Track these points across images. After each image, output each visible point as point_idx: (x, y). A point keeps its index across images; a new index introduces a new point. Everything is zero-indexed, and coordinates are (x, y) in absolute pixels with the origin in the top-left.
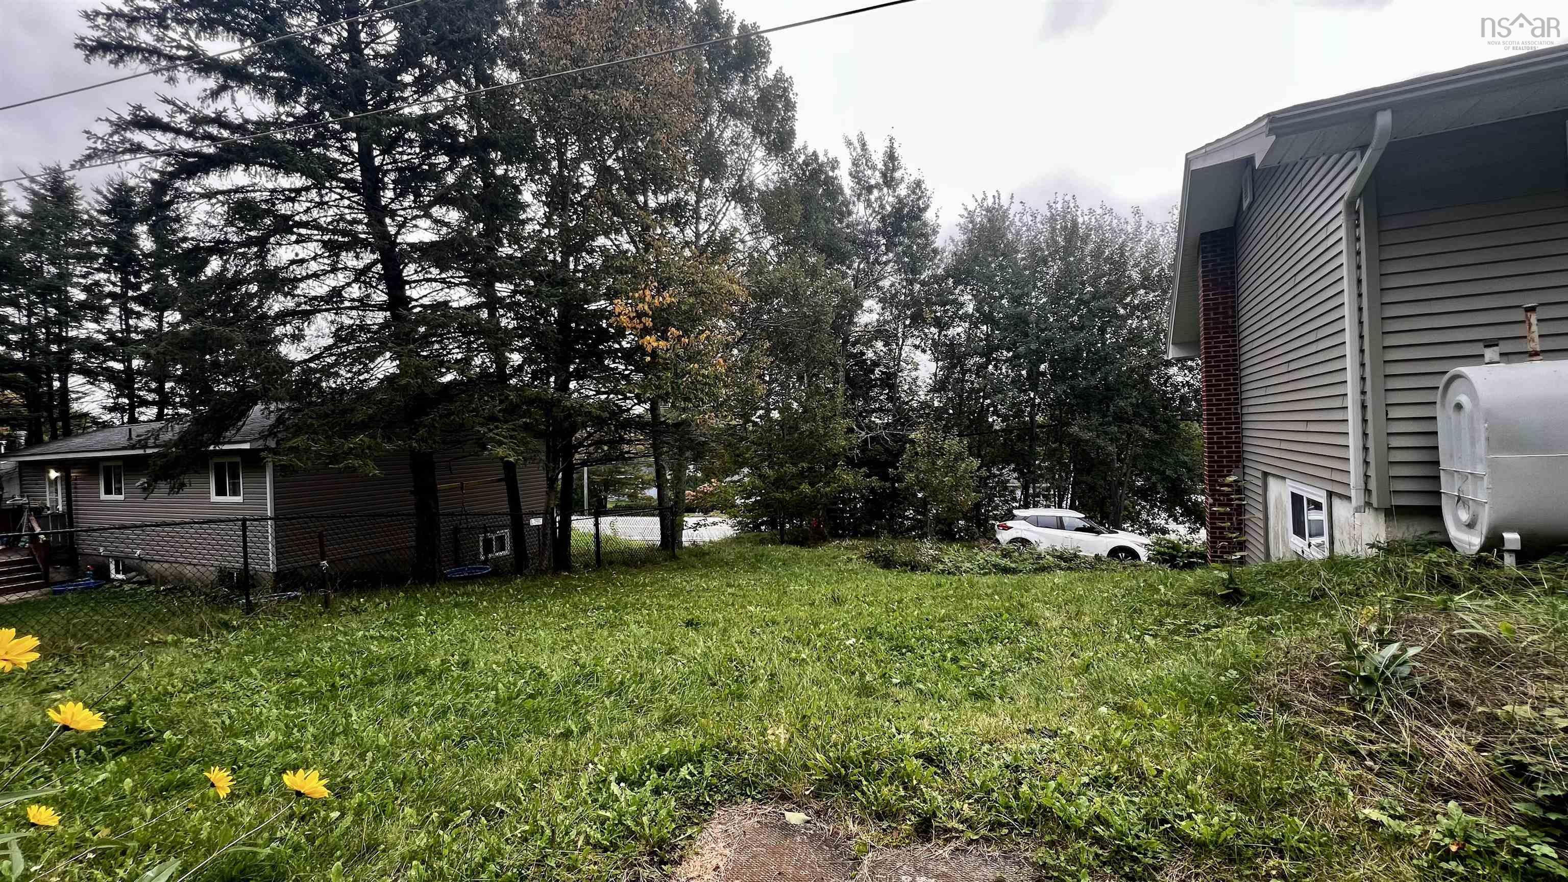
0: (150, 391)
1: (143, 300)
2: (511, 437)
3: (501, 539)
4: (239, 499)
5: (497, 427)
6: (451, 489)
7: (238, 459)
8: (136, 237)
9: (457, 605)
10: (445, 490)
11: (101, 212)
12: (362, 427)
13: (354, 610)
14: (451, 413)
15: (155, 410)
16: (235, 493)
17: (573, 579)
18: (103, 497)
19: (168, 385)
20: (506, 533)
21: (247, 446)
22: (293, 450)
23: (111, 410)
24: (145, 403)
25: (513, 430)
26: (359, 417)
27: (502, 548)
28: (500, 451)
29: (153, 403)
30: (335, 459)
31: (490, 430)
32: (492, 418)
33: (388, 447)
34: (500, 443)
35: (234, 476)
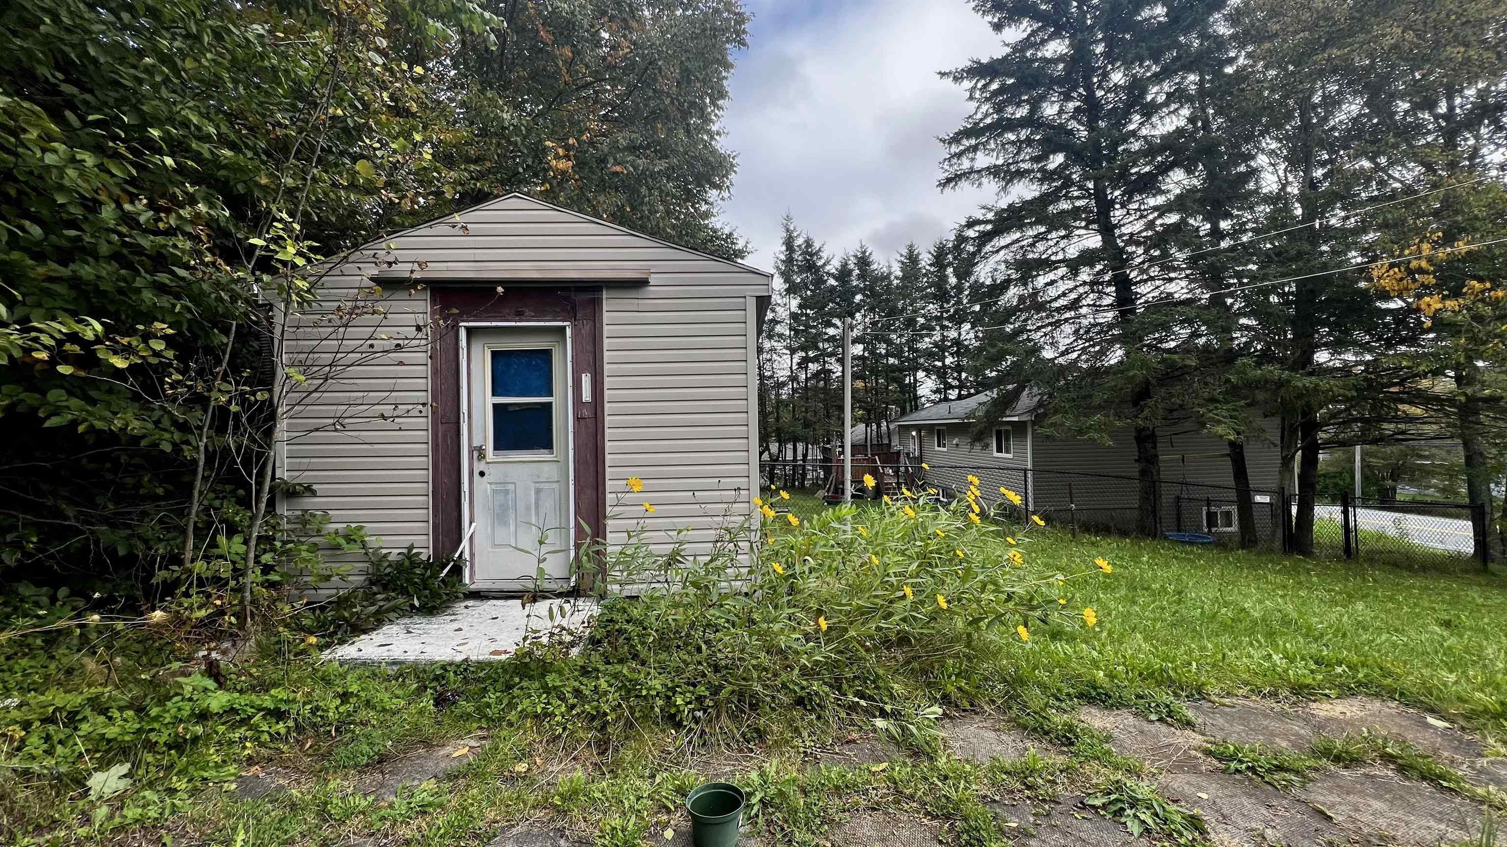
0: (954, 379)
1: (951, 318)
2: (1231, 417)
3: (1228, 514)
4: (1010, 456)
5: (1216, 408)
6: (1171, 460)
7: (1010, 428)
8: (947, 276)
9: (1176, 558)
10: (1165, 461)
11: (931, 265)
12: (1100, 408)
13: (1093, 544)
14: (1171, 395)
15: (957, 391)
16: (1008, 452)
17: (1308, 563)
18: (937, 448)
19: (964, 375)
20: (1234, 509)
21: (1016, 419)
22: (1054, 425)
23: (935, 392)
24: (952, 387)
25: (1234, 410)
26: (1096, 401)
27: (1230, 525)
28: (1220, 430)
29: (956, 387)
30: (1080, 432)
31: (1210, 411)
32: (1213, 400)
33: (1118, 423)
34: (1219, 422)
35: (1007, 440)
